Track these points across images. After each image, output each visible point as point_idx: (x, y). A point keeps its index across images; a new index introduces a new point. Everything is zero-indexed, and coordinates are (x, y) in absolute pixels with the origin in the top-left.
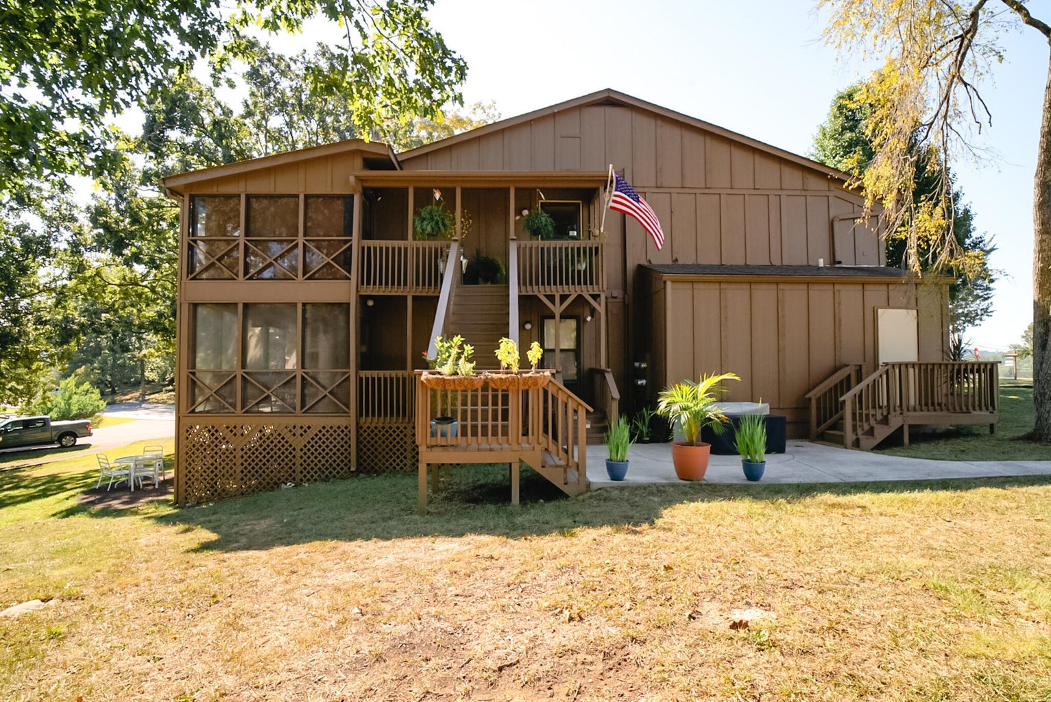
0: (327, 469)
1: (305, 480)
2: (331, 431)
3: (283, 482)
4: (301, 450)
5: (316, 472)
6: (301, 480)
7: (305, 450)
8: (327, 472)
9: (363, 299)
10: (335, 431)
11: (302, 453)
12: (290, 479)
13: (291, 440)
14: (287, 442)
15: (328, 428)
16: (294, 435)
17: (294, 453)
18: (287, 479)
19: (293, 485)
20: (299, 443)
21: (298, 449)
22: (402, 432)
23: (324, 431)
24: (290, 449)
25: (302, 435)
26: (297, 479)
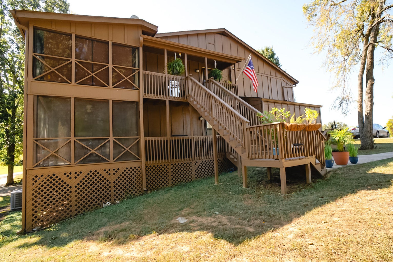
0: (130, 191)
1: (117, 199)
2: (135, 170)
3: (104, 203)
4: (114, 182)
5: (123, 194)
6: (115, 200)
7: (117, 182)
8: (130, 193)
9: (145, 100)
10: (133, 170)
11: (115, 184)
12: (108, 200)
13: (108, 177)
14: (105, 179)
15: (129, 168)
16: (110, 174)
17: (110, 185)
18: (106, 201)
19: (110, 203)
20: (112, 178)
21: (112, 182)
22: (166, 167)
23: (127, 171)
24: (107, 183)
25: (114, 174)
26: (112, 200)
